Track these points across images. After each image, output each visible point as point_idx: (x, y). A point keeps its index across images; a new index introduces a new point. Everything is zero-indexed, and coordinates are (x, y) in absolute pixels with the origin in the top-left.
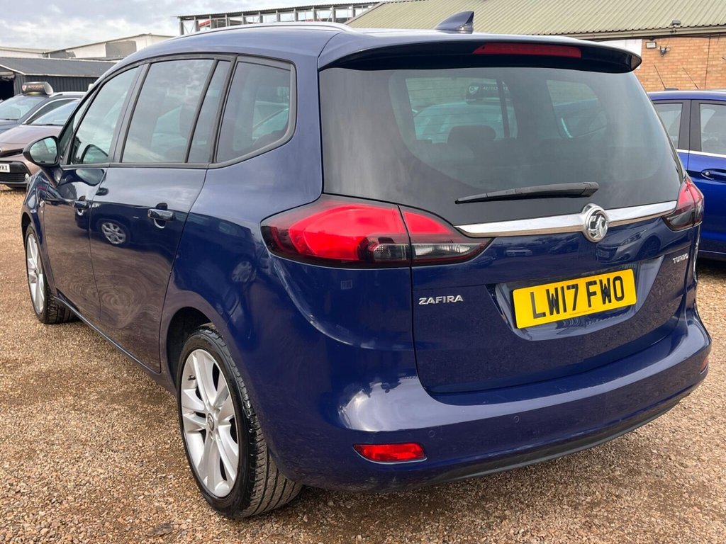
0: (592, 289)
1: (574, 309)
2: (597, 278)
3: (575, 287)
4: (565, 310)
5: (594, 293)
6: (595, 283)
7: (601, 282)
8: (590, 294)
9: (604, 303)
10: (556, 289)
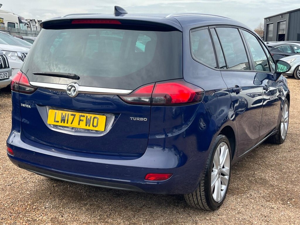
0: (82, 118)
1: (71, 123)
2: (86, 115)
3: (74, 115)
4: (67, 123)
5: (83, 121)
6: (84, 116)
7: (87, 117)
8: (80, 120)
9: (86, 125)
10: (66, 114)
